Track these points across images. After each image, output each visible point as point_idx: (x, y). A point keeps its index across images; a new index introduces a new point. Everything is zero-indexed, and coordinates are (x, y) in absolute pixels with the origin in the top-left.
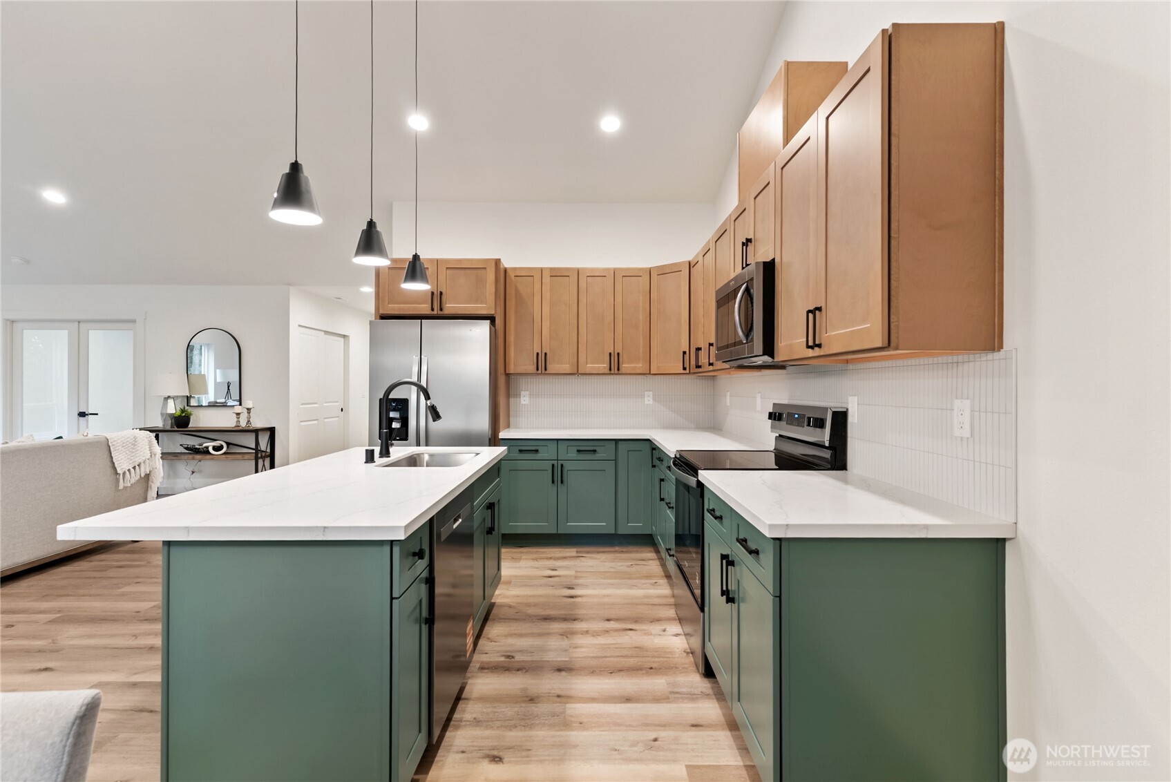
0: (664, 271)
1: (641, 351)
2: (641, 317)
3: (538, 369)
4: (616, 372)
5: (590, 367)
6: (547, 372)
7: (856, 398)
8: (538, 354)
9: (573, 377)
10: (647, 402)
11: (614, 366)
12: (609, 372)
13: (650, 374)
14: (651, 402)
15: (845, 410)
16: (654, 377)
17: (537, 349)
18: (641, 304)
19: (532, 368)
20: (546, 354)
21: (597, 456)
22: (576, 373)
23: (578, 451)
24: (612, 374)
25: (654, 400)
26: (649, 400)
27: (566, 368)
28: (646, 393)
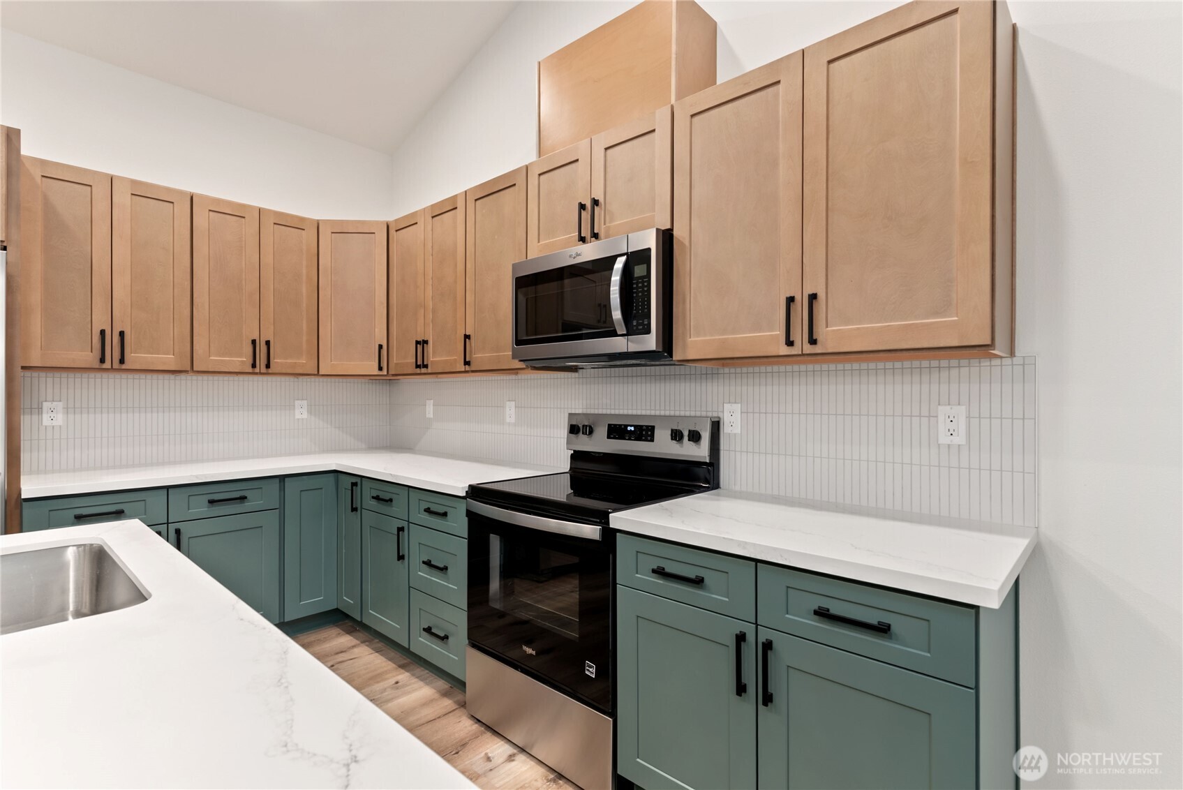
0: (342, 230)
1: (305, 338)
2: (304, 290)
3: (102, 360)
4: (264, 370)
5: (216, 360)
6: (124, 367)
7: (737, 407)
8: (103, 332)
9: (183, 376)
10: (298, 416)
11: (261, 361)
12: (250, 370)
13: (318, 374)
14: (305, 415)
15: (717, 420)
16: (325, 379)
17: (101, 322)
18: (304, 271)
19: (91, 358)
20: (122, 334)
21: (247, 506)
22: (189, 368)
23: (211, 502)
24: (256, 374)
25: (310, 412)
26: (301, 412)
27: (168, 360)
28: (297, 403)
